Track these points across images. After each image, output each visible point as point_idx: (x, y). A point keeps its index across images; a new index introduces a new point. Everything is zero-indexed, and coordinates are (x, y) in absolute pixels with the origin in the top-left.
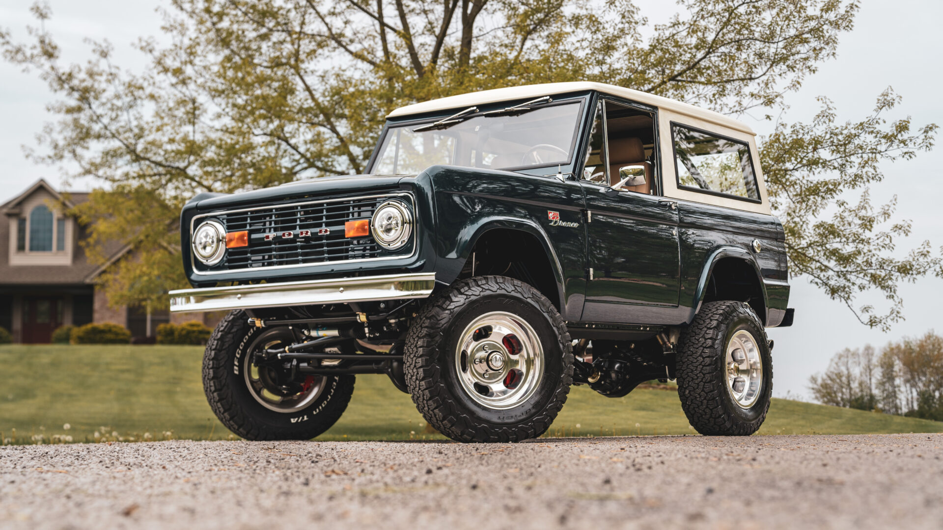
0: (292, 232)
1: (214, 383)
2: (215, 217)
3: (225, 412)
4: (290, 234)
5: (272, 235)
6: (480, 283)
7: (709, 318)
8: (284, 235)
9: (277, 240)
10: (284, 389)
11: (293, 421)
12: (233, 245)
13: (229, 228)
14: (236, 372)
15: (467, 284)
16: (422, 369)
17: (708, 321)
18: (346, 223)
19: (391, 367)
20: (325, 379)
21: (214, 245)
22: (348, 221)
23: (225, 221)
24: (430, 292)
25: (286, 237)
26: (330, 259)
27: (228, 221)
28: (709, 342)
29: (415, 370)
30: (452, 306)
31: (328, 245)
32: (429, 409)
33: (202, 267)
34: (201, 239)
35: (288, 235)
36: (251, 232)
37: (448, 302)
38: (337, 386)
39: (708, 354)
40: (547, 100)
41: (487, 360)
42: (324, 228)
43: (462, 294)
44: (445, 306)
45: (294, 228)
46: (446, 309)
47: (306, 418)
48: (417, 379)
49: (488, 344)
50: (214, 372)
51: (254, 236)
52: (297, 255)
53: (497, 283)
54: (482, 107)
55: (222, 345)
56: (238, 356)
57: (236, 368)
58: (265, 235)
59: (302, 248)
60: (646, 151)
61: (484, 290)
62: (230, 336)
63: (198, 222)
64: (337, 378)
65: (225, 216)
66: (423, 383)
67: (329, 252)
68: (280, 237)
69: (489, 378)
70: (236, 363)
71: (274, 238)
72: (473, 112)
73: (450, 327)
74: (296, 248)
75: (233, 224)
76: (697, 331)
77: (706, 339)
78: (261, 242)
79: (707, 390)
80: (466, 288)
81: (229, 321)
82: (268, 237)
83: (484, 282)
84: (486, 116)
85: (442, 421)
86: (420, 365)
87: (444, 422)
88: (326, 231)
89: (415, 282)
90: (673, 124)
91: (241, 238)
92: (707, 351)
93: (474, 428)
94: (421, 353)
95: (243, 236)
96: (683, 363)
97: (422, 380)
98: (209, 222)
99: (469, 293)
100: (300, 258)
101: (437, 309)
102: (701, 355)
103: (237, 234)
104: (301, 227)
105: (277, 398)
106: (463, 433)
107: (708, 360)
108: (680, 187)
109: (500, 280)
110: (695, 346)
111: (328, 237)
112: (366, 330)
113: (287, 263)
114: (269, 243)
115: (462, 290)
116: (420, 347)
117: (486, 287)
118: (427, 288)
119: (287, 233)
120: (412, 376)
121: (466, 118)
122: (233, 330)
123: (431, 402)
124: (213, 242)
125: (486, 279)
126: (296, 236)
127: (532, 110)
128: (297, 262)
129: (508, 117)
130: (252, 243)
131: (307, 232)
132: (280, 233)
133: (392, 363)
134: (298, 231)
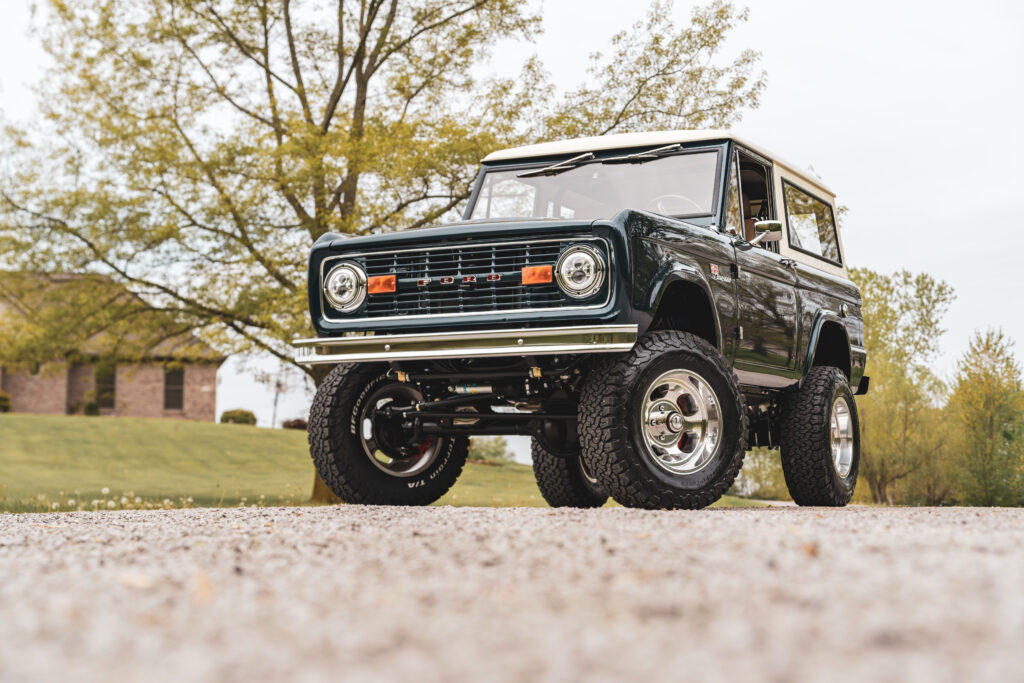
0: (452, 278)
1: (330, 443)
2: (351, 259)
3: (340, 474)
4: (450, 280)
5: (427, 280)
6: (663, 337)
7: (815, 383)
8: (442, 280)
9: (432, 286)
10: (403, 451)
11: (411, 486)
12: (376, 290)
13: (370, 272)
14: (353, 432)
15: (651, 339)
16: (608, 430)
17: (813, 387)
18: (523, 269)
19: (542, 427)
20: (440, 440)
21: (353, 290)
22: (524, 266)
23: (364, 264)
24: (631, 345)
25: (446, 282)
26: (499, 308)
27: (368, 264)
28: (818, 408)
29: (598, 431)
30: (637, 362)
31: (497, 293)
32: (612, 472)
33: (333, 314)
34: (335, 283)
35: (446, 280)
36: (399, 276)
37: (633, 358)
38: (453, 449)
39: (817, 421)
40: (677, 148)
41: (667, 421)
42: (493, 273)
43: (646, 349)
44: (630, 362)
45: (455, 273)
46: (632, 365)
47: (423, 483)
48: (600, 440)
49: (664, 404)
50: (330, 431)
51: (401, 280)
52: (458, 303)
53: (679, 338)
54: (599, 154)
55: (338, 402)
56: (355, 414)
57: (353, 427)
58: (418, 279)
59: (464, 295)
60: (752, 207)
61: (668, 345)
62: (346, 391)
63: (329, 265)
64: (453, 440)
65: (364, 259)
66: (609, 444)
67: (498, 300)
68: (437, 282)
69: (665, 442)
70: (353, 422)
71: (430, 284)
72: (588, 158)
73: (637, 384)
74: (457, 295)
75: (374, 267)
76: (803, 397)
77: (814, 406)
78: (413, 287)
79: (815, 459)
80: (650, 343)
81: (344, 376)
82: (421, 282)
83: (667, 337)
84: (604, 163)
85: (625, 487)
86: (606, 425)
87: (629, 488)
88: (497, 277)
89: (600, 335)
90: (784, 181)
91: (387, 283)
92: (815, 417)
93: (660, 495)
94: (608, 412)
95: (389, 281)
96: (790, 430)
97: (609, 441)
98: (345, 264)
99: (654, 348)
100: (461, 306)
101: (624, 365)
102: (809, 422)
103: (383, 278)
104: (463, 272)
105: (390, 461)
106: (647, 500)
107: (817, 428)
108: (791, 247)
109: (681, 335)
110: (804, 413)
111: (497, 284)
112: (527, 387)
113: (443, 311)
114: (423, 289)
115: (647, 345)
116: (606, 406)
117: (669, 342)
118: (629, 341)
119: (446, 278)
120: (592, 437)
121: (578, 164)
122: (349, 386)
123: (617, 465)
124: (351, 286)
125: (668, 333)
126: (458, 281)
127: (660, 157)
128: (457, 310)
129: (630, 165)
130: (400, 288)
131: (472, 278)
132: (438, 278)
133: (543, 424)
134: (459, 276)
